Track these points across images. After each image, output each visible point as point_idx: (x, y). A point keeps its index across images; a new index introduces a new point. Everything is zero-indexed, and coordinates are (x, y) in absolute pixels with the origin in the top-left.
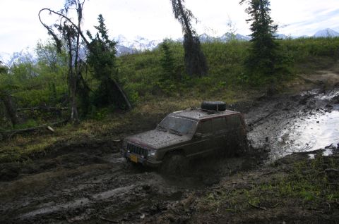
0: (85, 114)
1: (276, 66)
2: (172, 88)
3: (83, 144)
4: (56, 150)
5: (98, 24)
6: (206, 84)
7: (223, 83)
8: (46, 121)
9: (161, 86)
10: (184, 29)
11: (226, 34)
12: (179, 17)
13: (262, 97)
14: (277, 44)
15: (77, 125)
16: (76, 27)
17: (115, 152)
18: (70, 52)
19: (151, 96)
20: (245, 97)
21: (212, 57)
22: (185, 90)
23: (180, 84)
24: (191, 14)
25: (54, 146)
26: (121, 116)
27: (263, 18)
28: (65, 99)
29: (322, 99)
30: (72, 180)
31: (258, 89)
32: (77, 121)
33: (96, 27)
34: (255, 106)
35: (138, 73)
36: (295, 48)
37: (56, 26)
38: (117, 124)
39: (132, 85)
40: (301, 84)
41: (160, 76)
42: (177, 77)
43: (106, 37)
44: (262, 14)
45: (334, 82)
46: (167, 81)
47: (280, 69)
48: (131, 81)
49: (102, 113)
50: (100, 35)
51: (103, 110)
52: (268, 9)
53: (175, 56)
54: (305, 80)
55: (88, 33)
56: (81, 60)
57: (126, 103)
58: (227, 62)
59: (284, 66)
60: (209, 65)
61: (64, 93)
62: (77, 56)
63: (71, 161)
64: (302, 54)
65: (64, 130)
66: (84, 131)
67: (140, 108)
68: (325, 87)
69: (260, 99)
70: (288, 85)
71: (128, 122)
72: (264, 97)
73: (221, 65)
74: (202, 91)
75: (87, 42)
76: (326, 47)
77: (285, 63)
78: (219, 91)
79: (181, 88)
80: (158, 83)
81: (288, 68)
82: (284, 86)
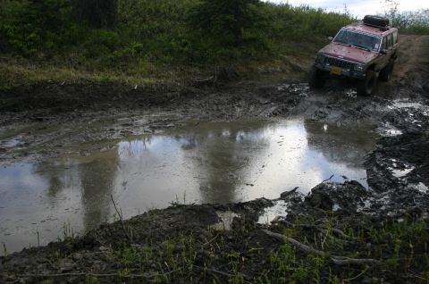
1: (247, 34)
2: (31, 40)
6: (105, 43)
7: (138, 45)
20: (172, 78)
31: (202, 68)
34: (187, 94)
40: (283, 71)
42: (54, 24)
46: (27, 26)
47: (253, 40)
54: (292, 66)
69: (200, 85)
70: (261, 69)
72: (209, 84)
74: (91, 56)
78: (125, 58)
80: (6, 27)
82: (252, 69)
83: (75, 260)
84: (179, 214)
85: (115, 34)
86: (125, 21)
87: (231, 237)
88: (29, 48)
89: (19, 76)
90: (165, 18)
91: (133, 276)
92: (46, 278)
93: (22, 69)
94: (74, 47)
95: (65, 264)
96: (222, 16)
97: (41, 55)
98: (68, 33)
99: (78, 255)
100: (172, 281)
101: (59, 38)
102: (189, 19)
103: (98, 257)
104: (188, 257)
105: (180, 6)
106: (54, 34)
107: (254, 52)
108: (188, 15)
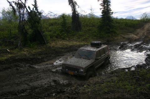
0: (25, 45)
1: (111, 30)
2: (65, 36)
3: (23, 58)
4: (11, 60)
5: (34, 4)
6: (80, 35)
7: (88, 35)
8: (6, 47)
9: (60, 35)
10: (72, 10)
11: (89, 14)
12: (71, 4)
13: (105, 43)
14: (113, 20)
15: (21, 49)
16: (24, 4)
17: (38, 63)
18: (20, 15)
19: (56, 39)
21: (84, 24)
22: (71, 37)
23: (69, 34)
24: (76, 4)
25: (10, 58)
26: (42, 47)
27: (107, 8)
28: (15, 37)
29: (130, 45)
30: (19, 75)
31: (103, 39)
32: (21, 47)
33: (33, 5)
35: (50, 28)
36: (119, 23)
37: (14, 2)
38: (40, 50)
39: (47, 33)
40: (121, 39)
41: (60, 30)
42: (68, 31)
43: (37, 10)
44: (107, 6)
45: (135, 39)
46: (63, 32)
47: (113, 31)
48: (47, 31)
49: (33, 45)
50: (34, 9)
51: (33, 43)
52: (110, 5)
53: (67, 21)
54: (123, 37)
55: (29, 7)
56: (25, 20)
57: (44, 41)
58: (90, 26)
59: (114, 30)
60: (82, 27)
61: (15, 34)
62: (23, 17)
63: (18, 67)
64: (122, 26)
65: (15, 51)
66: (24, 52)
67: (50, 44)
68: (131, 41)
70: (116, 38)
71: (44, 50)
73: (87, 27)
74: (79, 38)
75: (28, 11)
76: (132, 24)
77: (115, 29)
78: (86, 39)
79: (69, 36)
80: (59, 33)
82: (114, 39)
89: (66, 44)
94: (74, 37)
107: (113, 34)
108: (97, 26)
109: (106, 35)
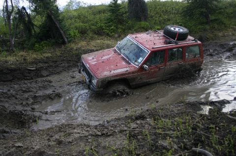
1: (212, 17)
2: (112, 29)
6: (143, 28)
9: (104, 28)
42: (121, 22)
46: (110, 24)
47: (216, 20)
51: (43, 42)
70: (220, 34)
71: (59, 54)
80: (102, 25)
81: (223, 19)
82: (215, 35)
83: (137, 124)
84: (182, 106)
85: (147, 23)
86: (152, 17)
87: (209, 118)
88: (111, 33)
90: (170, 14)
91: (163, 132)
92: (125, 130)
93: (109, 42)
94: (130, 31)
95: (133, 125)
96: (199, 9)
97: (116, 35)
98: (127, 25)
99: (138, 122)
100: (181, 136)
101: (124, 28)
102: (182, 13)
103: (147, 123)
104: (189, 125)
105: (177, 7)
106: (121, 26)
107: (216, 26)
108: (182, 11)
109: (198, 27)
